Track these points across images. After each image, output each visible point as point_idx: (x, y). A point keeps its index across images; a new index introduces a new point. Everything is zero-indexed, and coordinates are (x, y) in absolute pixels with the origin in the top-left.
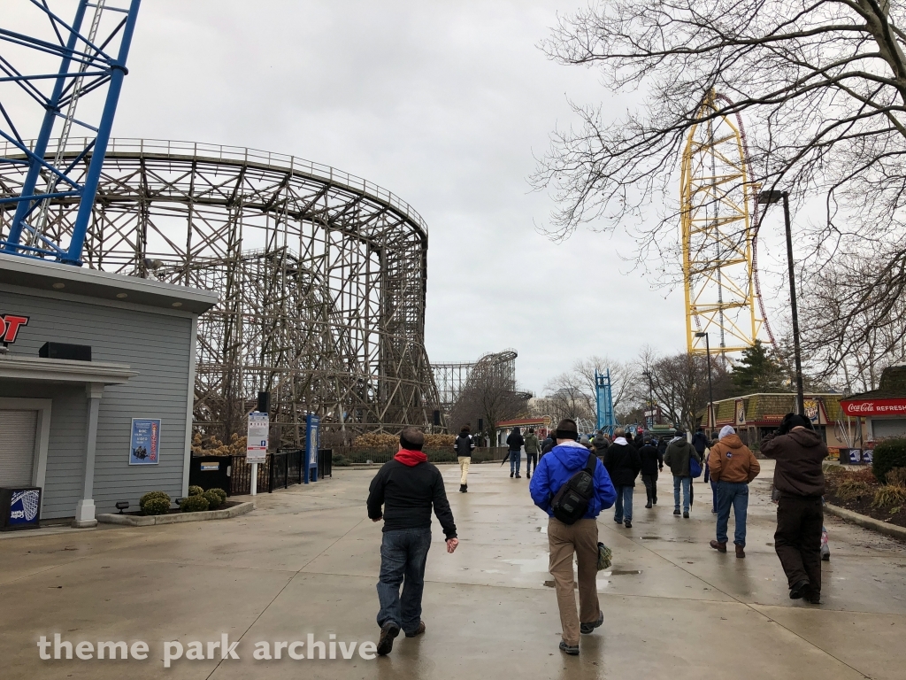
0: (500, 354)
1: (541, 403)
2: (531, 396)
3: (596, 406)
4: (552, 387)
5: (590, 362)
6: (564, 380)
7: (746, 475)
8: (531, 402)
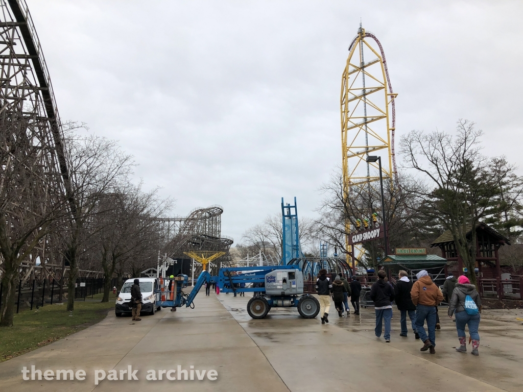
0: (209, 209)
1: (239, 247)
2: (232, 242)
3: (280, 250)
4: (248, 235)
5: (277, 217)
6: (258, 231)
7: (435, 302)
8: (233, 246)
